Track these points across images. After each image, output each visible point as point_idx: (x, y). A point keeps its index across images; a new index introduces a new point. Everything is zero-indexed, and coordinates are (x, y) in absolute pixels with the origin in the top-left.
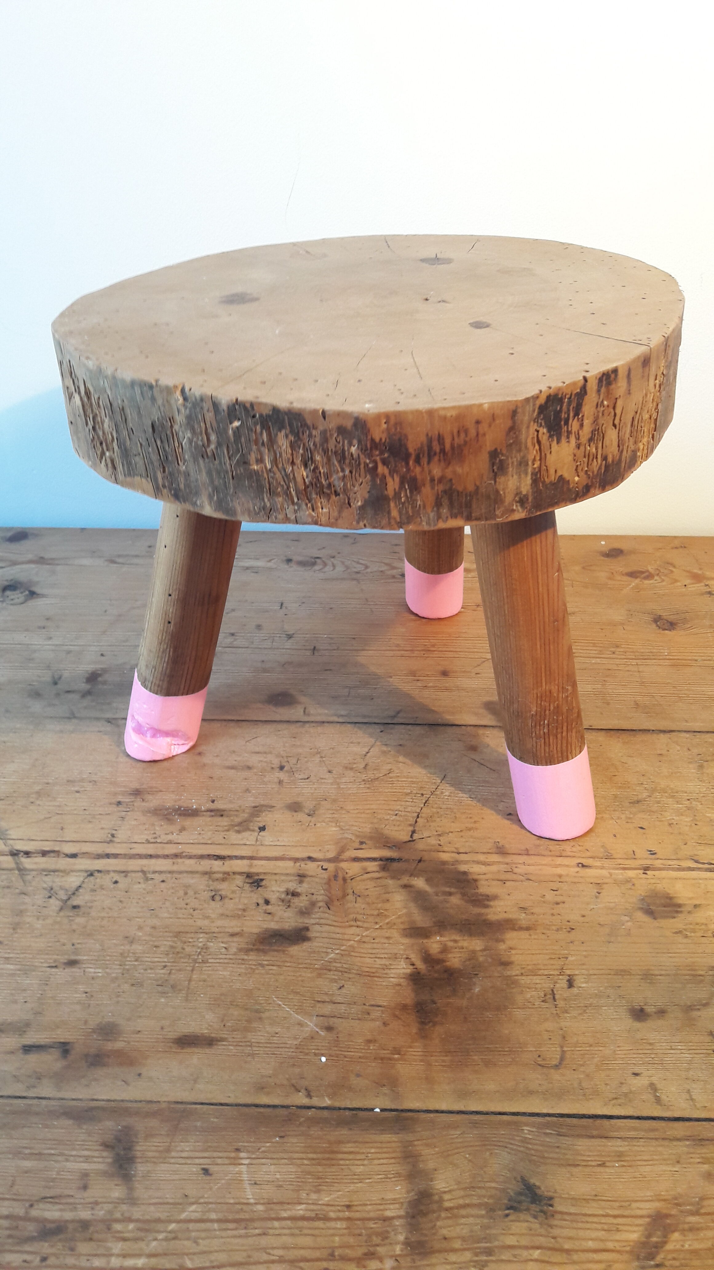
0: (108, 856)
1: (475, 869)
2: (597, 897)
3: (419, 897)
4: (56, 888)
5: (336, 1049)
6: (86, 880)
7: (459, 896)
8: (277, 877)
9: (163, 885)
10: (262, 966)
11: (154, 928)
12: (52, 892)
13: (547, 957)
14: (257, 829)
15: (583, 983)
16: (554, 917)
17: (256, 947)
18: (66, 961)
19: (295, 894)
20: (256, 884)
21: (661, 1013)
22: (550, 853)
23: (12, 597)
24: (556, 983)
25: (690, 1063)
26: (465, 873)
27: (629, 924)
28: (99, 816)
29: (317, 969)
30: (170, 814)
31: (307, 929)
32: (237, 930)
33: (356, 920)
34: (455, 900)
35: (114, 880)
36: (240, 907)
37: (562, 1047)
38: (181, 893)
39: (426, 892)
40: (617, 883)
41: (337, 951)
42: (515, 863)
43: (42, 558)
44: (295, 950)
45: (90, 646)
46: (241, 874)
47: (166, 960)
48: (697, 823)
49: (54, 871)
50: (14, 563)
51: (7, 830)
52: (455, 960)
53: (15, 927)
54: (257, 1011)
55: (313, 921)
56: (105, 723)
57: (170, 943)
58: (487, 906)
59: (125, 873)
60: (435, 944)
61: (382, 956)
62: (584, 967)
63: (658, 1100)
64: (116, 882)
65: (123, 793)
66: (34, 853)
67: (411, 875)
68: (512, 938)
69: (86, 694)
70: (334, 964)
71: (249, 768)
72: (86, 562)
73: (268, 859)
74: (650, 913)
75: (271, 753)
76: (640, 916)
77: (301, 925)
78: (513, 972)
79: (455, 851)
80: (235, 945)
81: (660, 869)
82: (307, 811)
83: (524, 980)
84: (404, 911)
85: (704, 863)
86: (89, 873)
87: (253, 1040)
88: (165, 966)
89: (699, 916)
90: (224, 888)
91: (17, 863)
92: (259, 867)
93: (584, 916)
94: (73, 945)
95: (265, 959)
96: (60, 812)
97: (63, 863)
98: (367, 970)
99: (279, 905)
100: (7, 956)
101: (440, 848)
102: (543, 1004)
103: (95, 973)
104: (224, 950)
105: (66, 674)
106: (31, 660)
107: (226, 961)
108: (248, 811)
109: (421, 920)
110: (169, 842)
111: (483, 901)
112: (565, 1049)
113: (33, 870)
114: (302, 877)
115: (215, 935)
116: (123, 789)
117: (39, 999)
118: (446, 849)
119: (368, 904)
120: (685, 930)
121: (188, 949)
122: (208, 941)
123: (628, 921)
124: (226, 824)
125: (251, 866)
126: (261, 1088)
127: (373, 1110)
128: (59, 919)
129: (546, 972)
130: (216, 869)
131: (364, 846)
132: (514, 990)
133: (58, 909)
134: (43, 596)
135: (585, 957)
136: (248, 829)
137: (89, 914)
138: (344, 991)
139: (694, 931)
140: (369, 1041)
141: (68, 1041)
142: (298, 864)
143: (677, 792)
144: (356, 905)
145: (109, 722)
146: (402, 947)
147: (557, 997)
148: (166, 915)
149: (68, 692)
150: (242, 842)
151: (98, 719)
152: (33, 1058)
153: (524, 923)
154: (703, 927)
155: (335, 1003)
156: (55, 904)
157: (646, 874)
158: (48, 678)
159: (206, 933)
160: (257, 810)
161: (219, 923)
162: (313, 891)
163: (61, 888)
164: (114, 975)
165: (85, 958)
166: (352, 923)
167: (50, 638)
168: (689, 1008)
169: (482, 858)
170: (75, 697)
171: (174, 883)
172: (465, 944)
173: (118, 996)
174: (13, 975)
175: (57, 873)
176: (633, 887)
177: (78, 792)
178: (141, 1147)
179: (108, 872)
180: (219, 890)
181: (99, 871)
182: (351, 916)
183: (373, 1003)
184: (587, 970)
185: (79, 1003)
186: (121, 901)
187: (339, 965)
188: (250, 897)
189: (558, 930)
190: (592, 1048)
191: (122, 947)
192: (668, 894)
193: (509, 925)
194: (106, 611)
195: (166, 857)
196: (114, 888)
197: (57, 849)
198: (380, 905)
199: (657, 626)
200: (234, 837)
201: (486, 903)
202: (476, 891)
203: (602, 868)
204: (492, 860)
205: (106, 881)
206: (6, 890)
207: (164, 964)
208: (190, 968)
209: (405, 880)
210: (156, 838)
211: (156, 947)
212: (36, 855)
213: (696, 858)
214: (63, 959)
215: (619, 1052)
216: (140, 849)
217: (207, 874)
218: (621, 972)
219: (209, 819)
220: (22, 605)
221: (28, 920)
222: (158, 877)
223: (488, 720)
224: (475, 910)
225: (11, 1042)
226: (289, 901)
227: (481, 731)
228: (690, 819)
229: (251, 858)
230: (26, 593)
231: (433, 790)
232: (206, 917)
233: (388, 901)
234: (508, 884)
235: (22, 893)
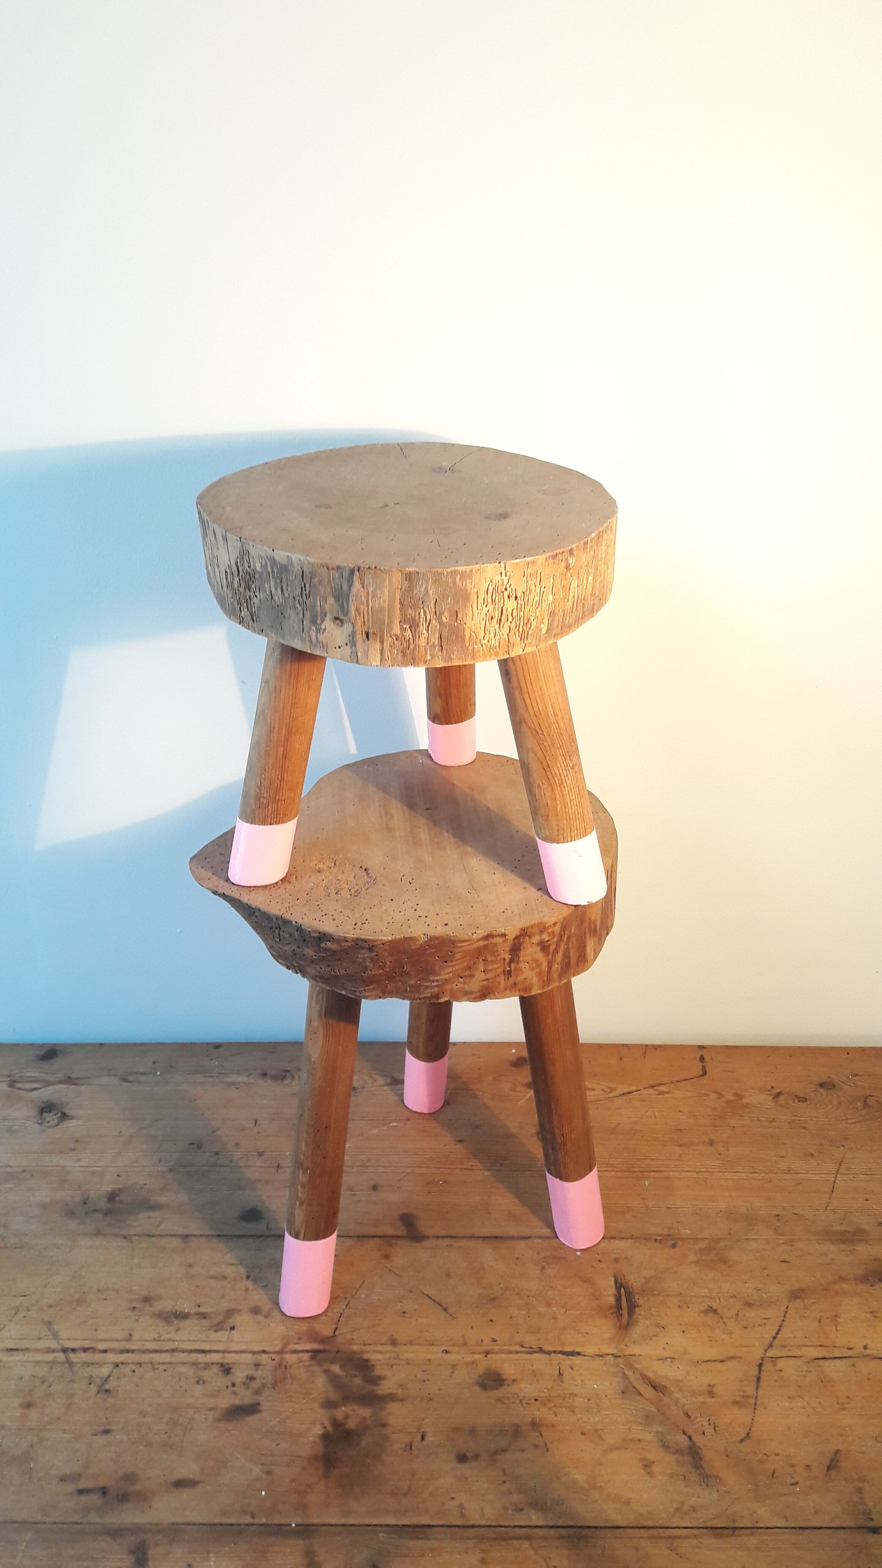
0: (127, 1351)
1: (374, 1357)
2: (451, 1375)
3: (334, 1379)
4: (94, 1377)
5: (271, 1486)
6: (114, 1370)
7: (360, 1377)
8: (241, 1366)
9: (165, 1374)
10: (229, 1431)
11: (159, 1405)
12: (91, 1379)
14: (229, 1328)
15: (431, 1437)
16: (420, 1391)
17: (225, 1418)
19: (252, 1379)
20: (226, 1372)
21: (476, 1456)
22: (426, 1343)
23: (48, 1119)
24: (414, 1438)
25: (487, 1490)
26: (367, 1360)
27: (468, 1395)
28: (121, 1320)
29: (263, 1432)
30: (169, 1317)
31: (259, 1404)
32: (213, 1406)
33: (291, 1397)
34: (358, 1381)
35: (132, 1370)
36: (217, 1388)
37: (411, 1481)
38: (177, 1379)
39: (339, 1375)
40: (467, 1364)
41: (277, 1420)
42: (401, 1352)
43: (69, 1077)
44: (251, 1420)
45: (109, 1167)
46: (217, 1364)
47: (167, 1428)
48: (530, 1316)
49: (93, 1364)
50: (48, 1084)
51: (58, 1332)
52: (352, 1424)
53: (69, 1406)
54: (224, 1462)
55: (262, 1398)
56: (122, 1239)
57: (170, 1416)
58: (378, 1385)
59: (140, 1364)
60: (340, 1412)
61: (306, 1422)
62: (434, 1426)
63: (463, 1515)
64: (134, 1371)
65: (137, 1300)
66: (78, 1350)
67: (332, 1362)
68: (392, 1407)
69: (108, 1212)
70: (275, 1429)
71: (225, 1278)
72: (104, 1080)
73: (236, 1352)
74: (483, 1386)
75: (241, 1264)
76: (477, 1389)
77: (255, 1401)
78: (388, 1431)
79: (363, 1343)
80: (212, 1415)
81: (496, 1353)
82: (264, 1314)
83: (394, 1437)
84: (323, 1389)
85: (526, 1348)
86: (115, 1365)
87: (221, 1482)
88: (166, 1433)
89: (514, 1389)
90: (206, 1374)
91: (67, 1358)
92: (230, 1358)
93: (440, 1390)
94: (107, 1419)
95: (230, 1426)
96: (94, 1316)
97: (98, 1357)
98: (295, 1432)
99: (241, 1387)
100: (64, 1428)
101: (352, 1341)
102: (403, 1452)
103: (121, 1438)
104: (204, 1420)
105: (92, 1194)
106: (65, 1181)
107: (206, 1428)
108: (223, 1314)
109: (333, 1396)
110: (169, 1340)
111: (375, 1380)
113: (77, 1363)
114: (257, 1365)
115: (199, 1409)
116: (137, 1297)
117: (86, 1457)
118: (356, 1342)
119: (300, 1385)
120: (504, 1398)
121: (181, 1420)
122: (194, 1414)
123: (468, 1393)
124: (208, 1324)
125: (224, 1358)
126: (224, 1513)
127: (291, 1525)
128: (97, 1400)
129: (409, 1430)
130: (200, 1360)
131: (300, 1341)
132: (386, 1444)
133: (96, 1393)
134: (72, 1118)
135: (436, 1419)
136: (222, 1329)
137: (117, 1396)
138: (279, 1447)
139: (508, 1398)
140: (292, 1481)
141: (105, 1486)
142: (255, 1356)
143: (522, 1290)
144: (293, 1386)
145: (125, 1238)
146: (319, 1415)
147: (413, 1448)
148: (167, 1395)
149: (95, 1211)
150: (219, 1339)
151: (116, 1235)
152: (84, 1498)
153: (400, 1396)
154: (516, 1395)
155: (273, 1455)
156: (94, 1389)
158: (78, 1198)
159: (194, 1408)
160: (230, 1313)
161: (202, 1401)
162: (264, 1376)
163: (98, 1377)
164: (134, 1440)
165: (114, 1428)
166: (288, 1399)
167: (79, 1160)
168: (495, 1453)
169: (379, 1348)
170: (99, 1215)
171: (172, 1371)
172: (360, 1412)
173: (137, 1454)
174: (68, 1441)
176: (476, 1367)
177: (105, 1299)
178: (152, 1552)
179: (127, 1364)
180: (203, 1377)
181: (122, 1363)
182: (288, 1394)
183: (296, 1455)
184: (435, 1428)
185: (112, 1460)
186: (137, 1386)
187: (278, 1429)
188: (223, 1381)
189: (421, 1401)
190: (429, 1482)
191: (139, 1420)
192: (498, 1372)
193: (391, 1397)
194: (120, 1132)
195: (167, 1351)
196: (132, 1376)
197: (93, 1346)
198: (308, 1385)
200: (213, 1335)
201: (378, 1382)
202: (372, 1373)
203: (458, 1353)
204: (386, 1350)
205: (127, 1370)
206: (61, 1379)
207: (165, 1431)
208: (182, 1434)
209: (326, 1366)
210: (160, 1336)
211: (161, 1419)
213: (522, 1344)
214: (101, 1429)
215: (445, 1484)
216: (149, 1346)
217: (195, 1364)
218: (456, 1429)
219: (196, 1321)
220: (56, 1127)
221: (77, 1401)
222: (163, 1367)
223: (401, 1231)
224: (370, 1388)
225: (70, 1487)
226: (248, 1384)
227: (394, 1241)
228: (525, 1313)
229: (224, 1352)
230: (59, 1114)
231: (354, 1294)
232: (193, 1396)
233: (313, 1382)
234: (394, 1367)
235: (72, 1381)
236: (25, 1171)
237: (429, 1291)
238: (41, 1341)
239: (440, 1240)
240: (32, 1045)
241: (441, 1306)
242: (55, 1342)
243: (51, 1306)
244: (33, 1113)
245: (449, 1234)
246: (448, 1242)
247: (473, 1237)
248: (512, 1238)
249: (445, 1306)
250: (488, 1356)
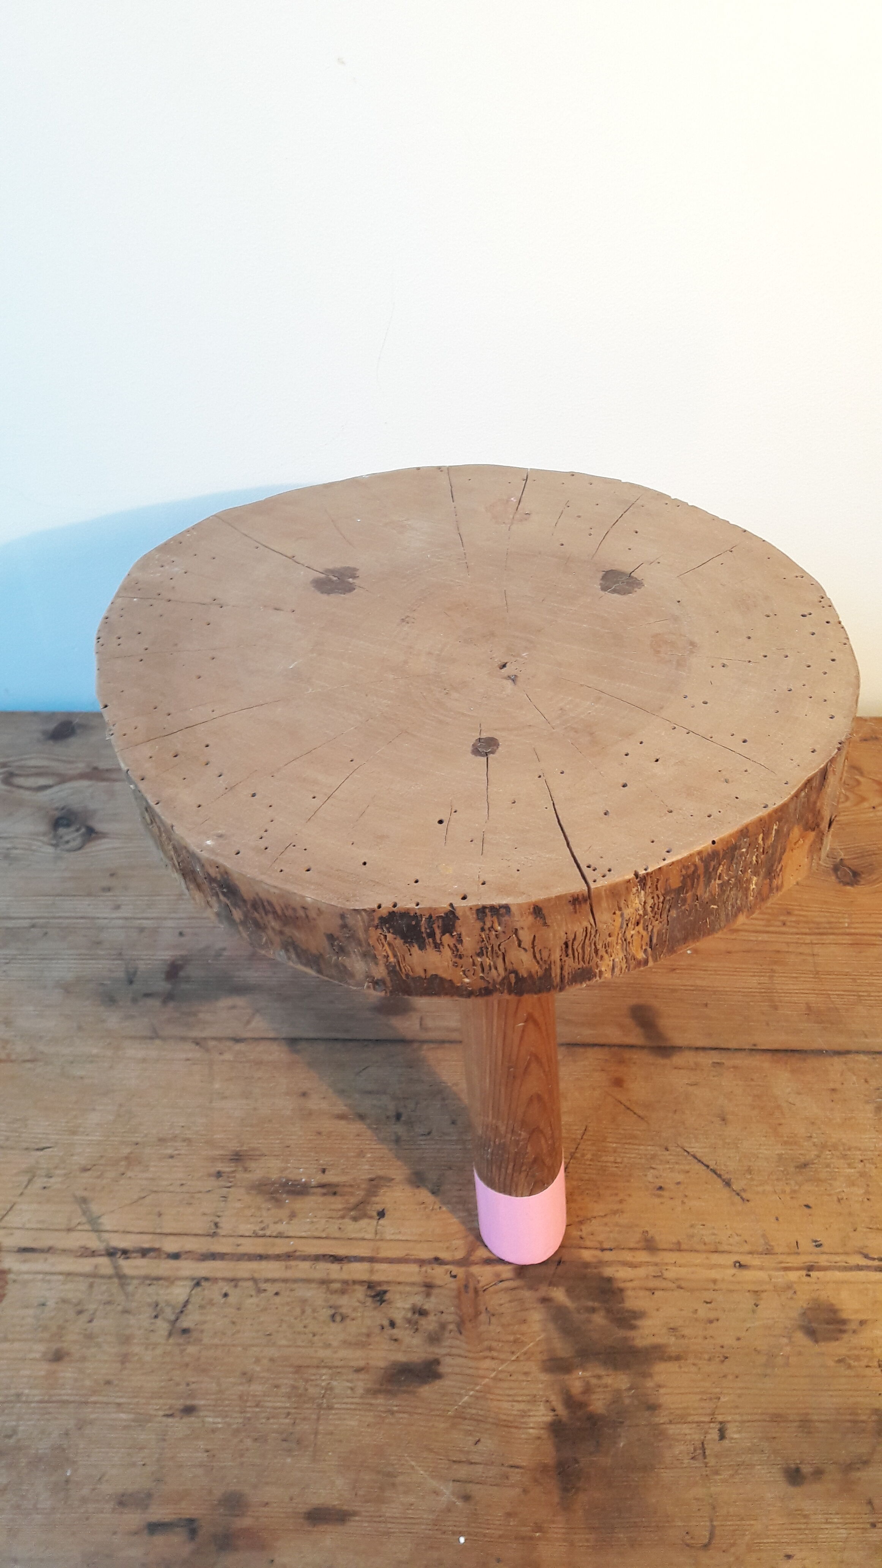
0: (213, 1256)
1: (621, 1274)
2: (754, 1311)
3: (559, 1316)
4: (162, 1304)
5: (473, 1525)
6: (193, 1292)
7: (602, 1313)
8: (400, 1288)
9: (277, 1299)
10: (393, 1413)
11: (272, 1360)
12: (159, 1308)
13: (699, 1397)
14: (375, 1214)
15: (734, 1432)
16: (706, 1341)
17: (384, 1387)
18: (182, 1407)
19: (422, 1313)
20: (378, 1298)
21: (818, 1473)
22: (704, 1247)
23: (66, 838)
24: (706, 1433)
25: (846, 1541)
26: (610, 1280)
27: (788, 1349)
28: (199, 1195)
29: (450, 1417)
30: (276, 1191)
31: (437, 1362)
32: (362, 1363)
33: (490, 1349)
34: (599, 1319)
35: (224, 1291)
36: (364, 1330)
37: (711, 1521)
38: (298, 1311)
39: (566, 1307)
40: (777, 1290)
41: (471, 1393)
42: (667, 1264)
43: (96, 769)
44: (426, 1391)
45: (165, 919)
46: (361, 1282)
47: (288, 1405)
48: (870, 1197)
49: (158, 1279)
50: (63, 779)
51: (99, 1217)
52: (598, 1404)
53: (124, 1359)
54: (389, 1475)
55: (443, 1351)
56: (193, 1046)
57: (292, 1382)
58: (633, 1327)
59: (234, 1281)
61: (520, 1399)
62: (738, 1411)
64: (226, 1295)
65: (222, 1158)
66: (133, 1252)
67: (551, 1284)
68: (660, 1369)
69: (167, 998)
70: (469, 1410)
73: (391, 1261)
74: (812, 1333)
75: (385, 1093)
76: (801, 1338)
77: (431, 1357)
78: (661, 1418)
79: (598, 1246)
80: (361, 1383)
81: (825, 1269)
83: (672, 1430)
84: (543, 1336)
85: (874, 1259)
86: (195, 1282)
87: (387, 1515)
88: (289, 1414)
89: (864, 1338)
90: (345, 1303)
91: (116, 1267)
92: (381, 1273)
93: (738, 1339)
94: (188, 1385)
95: (394, 1403)
96: (155, 1189)
97: (164, 1267)
98: (504, 1417)
99: (406, 1329)
100: (118, 1400)
101: (581, 1242)
102: (692, 1461)
103: (214, 1423)
104: (349, 1392)
105: (142, 966)
106: (98, 943)
107: (353, 1407)
108: (363, 1186)
109: (563, 1348)
110: (280, 1236)
111: (628, 1319)
112: (715, 1523)
113: (133, 1278)
114: (429, 1287)
115: (339, 1370)
116: (221, 1152)
117: (158, 1460)
118: (588, 1243)
119: (503, 1326)
120: (849, 1357)
121: (312, 1391)
122: (331, 1379)
123: (787, 1345)
124: (340, 1206)
125: (372, 1271)
128: (169, 1348)
129: (696, 1419)
130: (334, 1276)
132: (660, 1444)
133: (166, 1333)
134: (103, 836)
135: (740, 1396)
136: (365, 1215)
137: (201, 1340)
138: (480, 1446)
139: (857, 1358)
140: (509, 1515)
141: (193, 1517)
142: (424, 1269)
143: (849, 1149)
144: (491, 1328)
145: (197, 1044)
146: (540, 1386)
147: (708, 1452)
148: (284, 1342)
150: (360, 1235)
151: (184, 1039)
152: (159, 1539)
153: (673, 1350)
154: (868, 1352)
155: (472, 1463)
156: (162, 1326)
157: (809, 1276)
158: (121, 974)
159: (330, 1368)
160: (375, 1184)
161: (342, 1353)
162: (442, 1308)
163: (168, 1304)
164: (235, 1426)
165: (202, 1402)
166: (487, 1353)
167: (118, 907)
168: (849, 1467)
169: (628, 1256)
170: (155, 1003)
171: (289, 1296)
172: (609, 1380)
173: (242, 1456)
174: (126, 1427)
175: (161, 1282)
176: (795, 1297)
177: (172, 1157)
179: (215, 1280)
180: (340, 1307)
181: (207, 1279)
182: (486, 1343)
183: (511, 1463)
184: (741, 1414)
185: (201, 1465)
186: (234, 1323)
187: (474, 1411)
188: (375, 1316)
189: (710, 1360)
190: (744, 1522)
191: (241, 1388)
192: (832, 1305)
193: (657, 1353)
195: (278, 1257)
196: (225, 1303)
197: (157, 1246)
198: (516, 1327)
199: (837, 877)
200: (352, 1228)
201: (633, 1322)
202: (622, 1306)
203: (761, 1268)
204: (639, 1260)
205: (213, 1292)
206: (109, 1308)
207: (286, 1411)
208: (314, 1417)
209: (544, 1291)
210: (263, 1229)
211: (277, 1386)
212: (135, 1255)
213: (865, 1251)
214: (180, 1403)
215: (771, 1527)
216: (249, 1246)
217: (324, 1282)
218: (777, 1418)
219: (321, 1199)
220: (81, 851)
221: (136, 1349)
222: (271, 1288)
223: (635, 1037)
224: (622, 1333)
225: (134, 1518)
226: (416, 1323)
227: (627, 1054)
228: (862, 1191)
229: (371, 1260)
230: (83, 830)
231: (573, 1150)
232: (328, 1346)
233: (525, 1321)
234: (656, 1293)
235: (126, 1311)
236: (33, 926)
237: (696, 1148)
238: (74, 1234)
239: (702, 1054)
240: (35, 714)
241: (719, 1176)
242: (93, 1235)
243: (85, 1170)
244: (43, 827)
245: (713, 1044)
246: (716, 1057)
247: (754, 1050)
248: (819, 1053)
249: (725, 1176)
250: (811, 1273)
